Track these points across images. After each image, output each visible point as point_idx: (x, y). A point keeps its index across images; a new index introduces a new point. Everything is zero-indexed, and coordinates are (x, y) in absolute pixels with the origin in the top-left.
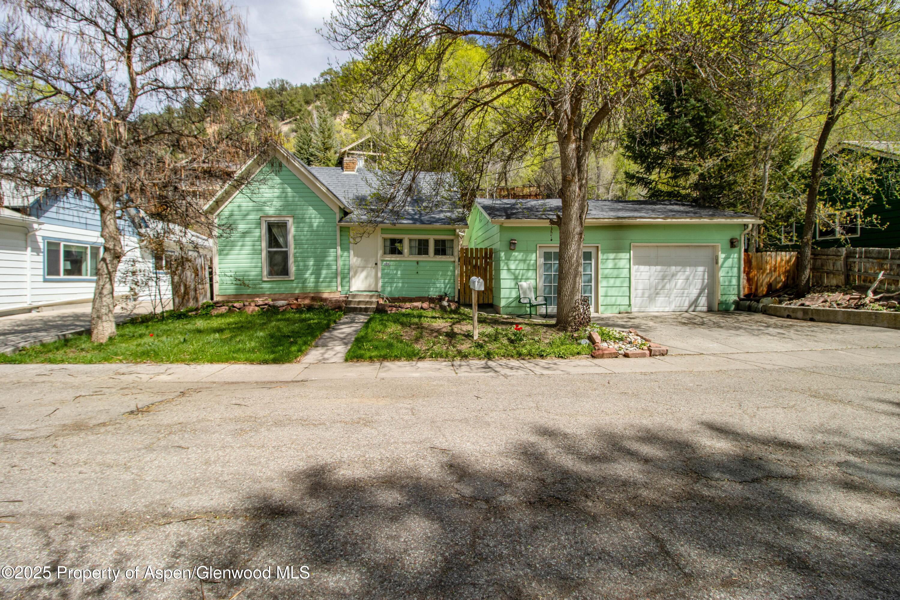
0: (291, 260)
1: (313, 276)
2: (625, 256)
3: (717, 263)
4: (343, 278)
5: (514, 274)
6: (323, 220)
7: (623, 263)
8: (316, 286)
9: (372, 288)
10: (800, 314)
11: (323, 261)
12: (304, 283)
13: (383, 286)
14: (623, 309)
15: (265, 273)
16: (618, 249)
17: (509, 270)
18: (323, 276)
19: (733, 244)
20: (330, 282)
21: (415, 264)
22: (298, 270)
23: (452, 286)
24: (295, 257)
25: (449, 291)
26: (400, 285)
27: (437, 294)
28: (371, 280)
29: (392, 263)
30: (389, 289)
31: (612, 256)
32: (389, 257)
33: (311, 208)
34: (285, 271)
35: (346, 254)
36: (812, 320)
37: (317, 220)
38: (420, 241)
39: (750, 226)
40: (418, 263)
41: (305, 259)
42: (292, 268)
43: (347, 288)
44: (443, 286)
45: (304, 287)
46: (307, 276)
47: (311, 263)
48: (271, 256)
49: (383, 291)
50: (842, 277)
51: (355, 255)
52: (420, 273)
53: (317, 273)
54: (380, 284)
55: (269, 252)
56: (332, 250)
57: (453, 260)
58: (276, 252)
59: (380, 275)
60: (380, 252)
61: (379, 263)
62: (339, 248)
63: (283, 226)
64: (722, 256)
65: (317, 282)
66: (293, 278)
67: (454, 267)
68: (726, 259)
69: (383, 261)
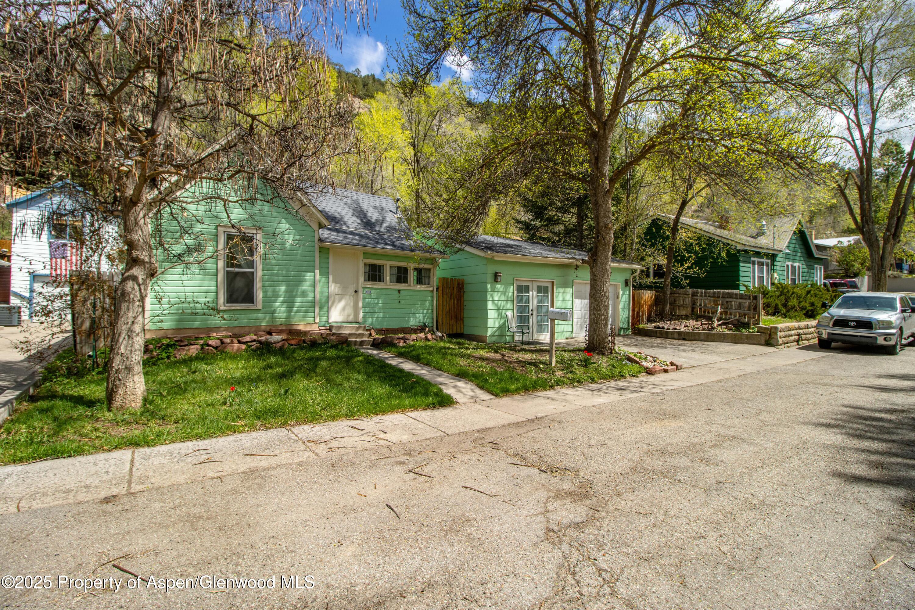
0: (258, 284)
1: (285, 305)
2: (569, 290)
3: (618, 297)
4: (321, 308)
5: (497, 305)
6: (297, 237)
7: (568, 297)
8: (288, 317)
9: (351, 318)
10: (676, 336)
11: (298, 286)
12: (274, 312)
13: (364, 317)
14: (568, 335)
15: (222, 299)
16: (565, 285)
17: (493, 300)
18: (297, 304)
19: (626, 283)
20: (307, 311)
21: (397, 292)
22: (265, 296)
23: (430, 316)
24: (263, 280)
25: (427, 321)
26: (381, 315)
27: (417, 324)
28: (349, 310)
29: (373, 291)
30: (370, 320)
31: (561, 290)
32: (370, 285)
33: (284, 221)
34: (249, 298)
35: (323, 279)
36: (684, 339)
37: (291, 237)
38: (399, 268)
39: (638, 272)
40: (399, 291)
41: (275, 284)
42: (259, 295)
43: (324, 319)
44: (421, 316)
45: (273, 318)
46: (277, 304)
47: (283, 289)
48: (231, 278)
49: (365, 321)
50: (690, 309)
51: (335, 281)
52: (403, 302)
53: (289, 303)
54: (361, 315)
55: (228, 272)
56: (309, 274)
57: (431, 289)
58: (237, 273)
59: (361, 304)
60: (361, 279)
61: (360, 290)
62: (317, 272)
63: (248, 239)
64: (621, 292)
65: (289, 312)
66: (260, 307)
67: (432, 297)
68: (623, 294)
69: (364, 288)
